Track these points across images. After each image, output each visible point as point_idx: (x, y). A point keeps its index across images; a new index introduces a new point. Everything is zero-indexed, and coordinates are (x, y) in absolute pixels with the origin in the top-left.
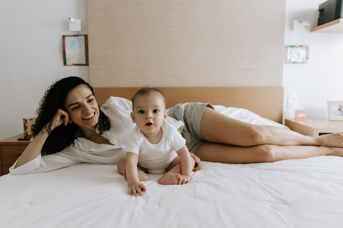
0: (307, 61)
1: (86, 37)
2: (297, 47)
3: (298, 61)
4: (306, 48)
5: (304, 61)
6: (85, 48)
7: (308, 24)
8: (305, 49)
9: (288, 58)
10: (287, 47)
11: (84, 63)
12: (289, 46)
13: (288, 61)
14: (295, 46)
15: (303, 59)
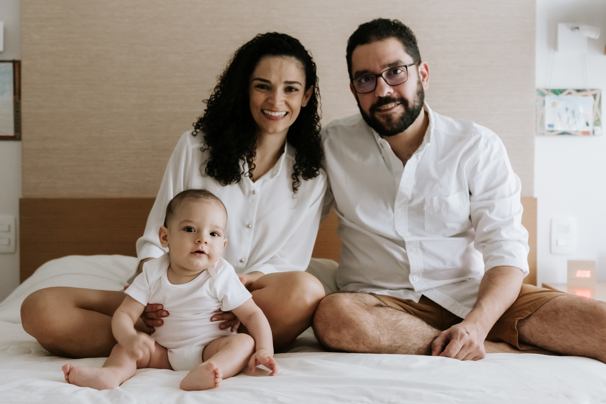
0: (596, 128)
1: (17, 64)
2: (570, 93)
3: (573, 129)
4: (595, 96)
5: (590, 129)
6: (15, 94)
7: (595, 35)
8: (592, 98)
9: (548, 121)
10: (543, 95)
11: (11, 132)
12: (548, 90)
13: (547, 128)
14: (564, 90)
15: (588, 125)
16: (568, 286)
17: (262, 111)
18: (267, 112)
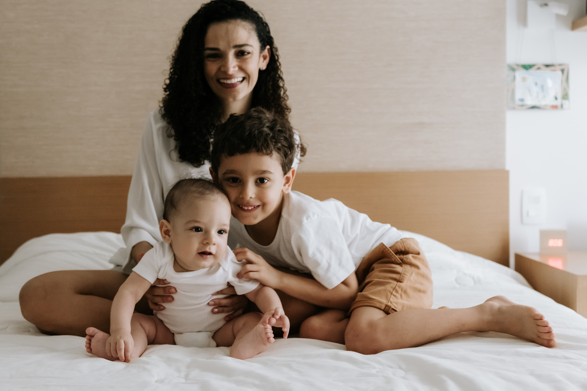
0: (565, 102)
2: (539, 68)
3: (542, 103)
4: (563, 71)
5: (558, 103)
7: (563, 12)
8: (560, 73)
9: (518, 96)
10: (513, 69)
12: (518, 65)
13: (518, 102)
14: (533, 65)
15: (556, 99)
16: (540, 254)
17: (218, 81)
18: (222, 81)
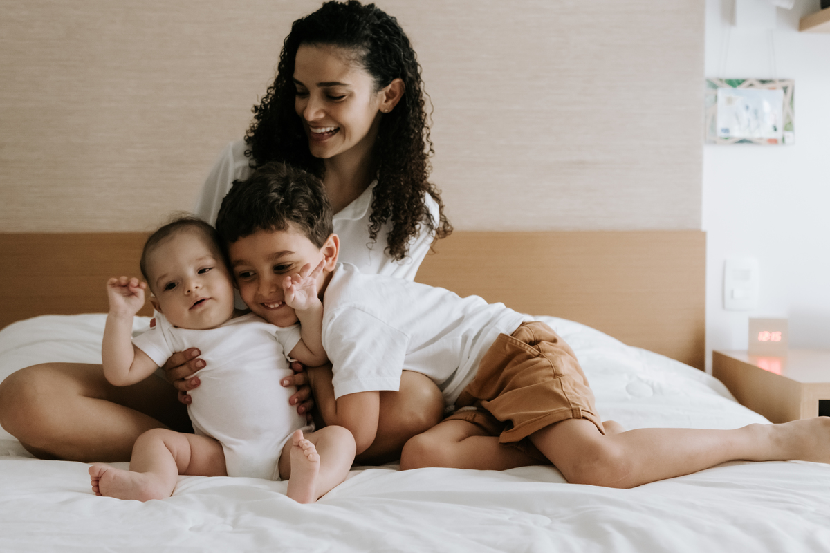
0: (788, 135)
2: (751, 85)
3: (755, 135)
4: (785, 89)
5: (778, 135)
8: (782, 92)
9: (721, 124)
10: (715, 87)
12: (721, 80)
13: (721, 134)
14: (743, 81)
15: (775, 129)
16: (749, 353)
